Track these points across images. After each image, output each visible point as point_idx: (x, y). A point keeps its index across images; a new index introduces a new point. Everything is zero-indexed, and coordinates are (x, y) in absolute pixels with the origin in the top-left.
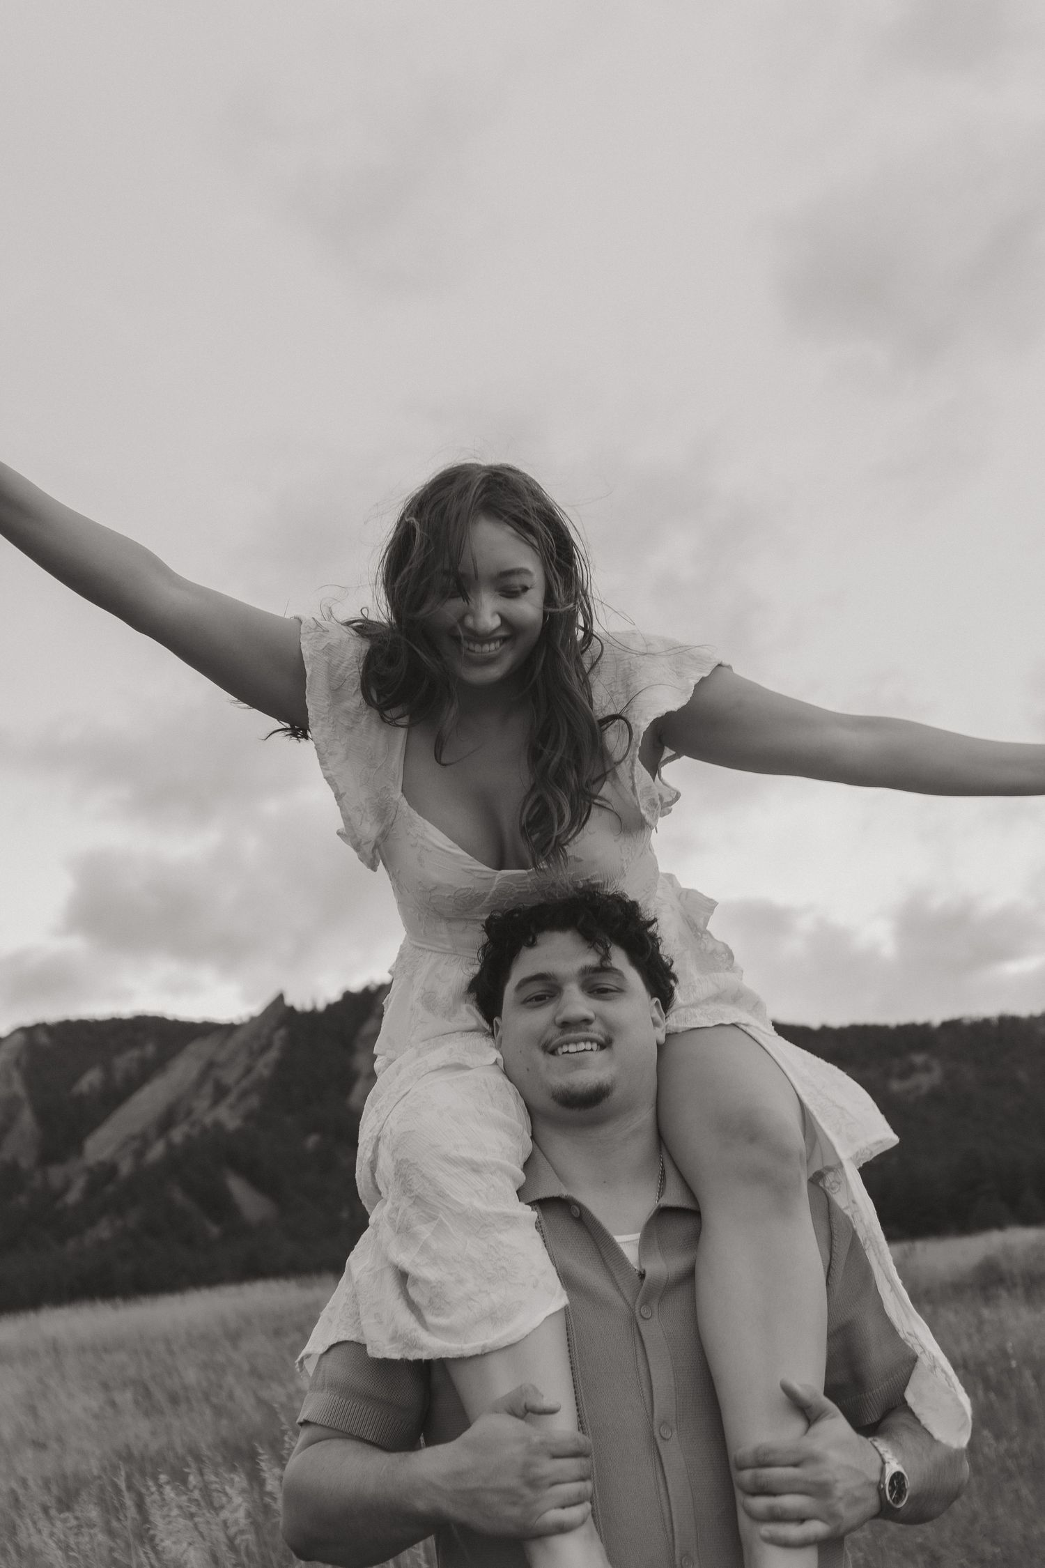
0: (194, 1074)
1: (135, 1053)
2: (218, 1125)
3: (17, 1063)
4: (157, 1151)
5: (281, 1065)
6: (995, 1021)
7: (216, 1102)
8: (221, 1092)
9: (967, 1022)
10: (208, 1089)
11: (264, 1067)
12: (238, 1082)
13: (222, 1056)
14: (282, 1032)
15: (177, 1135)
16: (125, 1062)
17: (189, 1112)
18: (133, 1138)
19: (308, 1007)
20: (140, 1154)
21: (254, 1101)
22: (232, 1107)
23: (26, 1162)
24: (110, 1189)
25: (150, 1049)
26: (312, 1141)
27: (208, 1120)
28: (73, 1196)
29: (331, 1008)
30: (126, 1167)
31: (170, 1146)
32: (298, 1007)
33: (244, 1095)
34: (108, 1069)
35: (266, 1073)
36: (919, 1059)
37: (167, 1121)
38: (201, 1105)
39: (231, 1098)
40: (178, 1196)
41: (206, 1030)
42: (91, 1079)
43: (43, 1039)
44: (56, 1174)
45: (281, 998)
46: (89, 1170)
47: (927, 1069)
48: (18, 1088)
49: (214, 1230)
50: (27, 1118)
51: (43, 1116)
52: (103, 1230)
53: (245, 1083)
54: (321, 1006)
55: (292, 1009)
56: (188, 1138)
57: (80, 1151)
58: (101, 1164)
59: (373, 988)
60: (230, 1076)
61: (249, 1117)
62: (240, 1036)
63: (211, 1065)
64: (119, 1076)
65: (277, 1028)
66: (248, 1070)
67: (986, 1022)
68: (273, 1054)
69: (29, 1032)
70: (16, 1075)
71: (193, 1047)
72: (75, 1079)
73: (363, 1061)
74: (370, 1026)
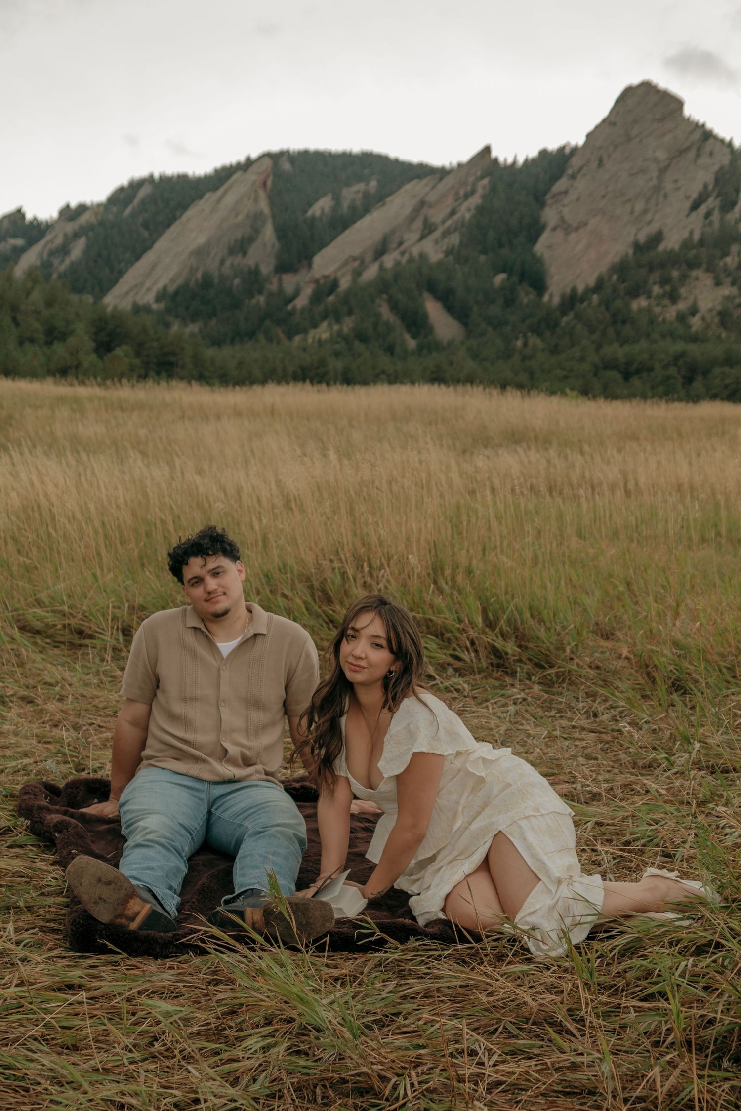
0: (407, 211)
1: (361, 186)
2: (423, 256)
3: (265, 184)
4: (371, 272)
5: (481, 210)
7: (422, 238)
8: (428, 229)
10: (418, 224)
11: (467, 211)
12: (443, 222)
13: (432, 198)
14: (485, 181)
15: (389, 260)
16: (352, 193)
17: (401, 244)
18: (354, 259)
19: (509, 160)
20: (357, 273)
21: (455, 239)
22: (436, 242)
23: (266, 269)
24: (331, 298)
25: (373, 184)
26: (500, 278)
27: (415, 251)
28: (301, 302)
30: (345, 284)
31: (382, 268)
32: (501, 160)
33: (447, 233)
34: (337, 199)
35: (468, 216)
37: (381, 251)
38: (411, 237)
39: (437, 234)
40: (385, 312)
41: (422, 171)
42: (322, 206)
43: (287, 166)
44: (289, 282)
45: (487, 150)
46: (317, 282)
48: (264, 206)
49: (412, 344)
50: (268, 232)
51: (282, 233)
52: (323, 332)
53: (449, 223)
54: (521, 160)
55: (496, 160)
56: (398, 263)
57: (310, 266)
58: (325, 277)
59: (567, 151)
60: (437, 215)
61: (448, 253)
62: (449, 181)
63: (422, 204)
64: (345, 204)
65: (482, 177)
66: (453, 213)
68: (476, 200)
69: (275, 158)
70: (262, 194)
71: (408, 186)
72: (310, 205)
73: (550, 215)
74: (561, 184)
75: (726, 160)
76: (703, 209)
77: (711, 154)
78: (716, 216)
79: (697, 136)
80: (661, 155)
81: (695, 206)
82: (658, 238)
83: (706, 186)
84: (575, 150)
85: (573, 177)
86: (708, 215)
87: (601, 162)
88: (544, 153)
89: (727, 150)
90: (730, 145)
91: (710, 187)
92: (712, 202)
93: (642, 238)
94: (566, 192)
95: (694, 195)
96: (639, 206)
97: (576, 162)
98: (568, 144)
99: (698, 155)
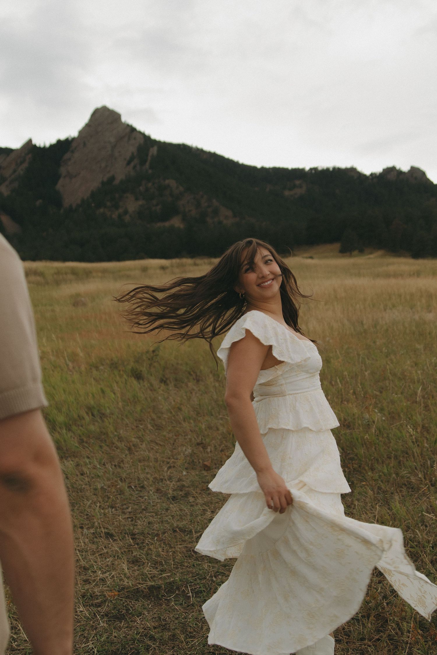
2: (1, 194)
5: (28, 170)
6: (331, 169)
7: (1, 184)
8: (3, 180)
9: (320, 169)
11: (21, 170)
12: (10, 176)
13: (5, 165)
14: (30, 156)
19: (42, 146)
21: (16, 185)
22: (7, 186)
26: (39, 202)
29: (52, 146)
32: (38, 145)
33: (12, 181)
35: (22, 173)
36: (298, 182)
39: (7, 183)
45: (30, 141)
47: (301, 187)
53: (13, 177)
54: (48, 145)
55: (35, 146)
59: (70, 139)
60: (7, 173)
61: (13, 191)
62: (12, 156)
65: (28, 154)
66: (15, 171)
67: (328, 170)
68: (25, 165)
73: (63, 170)
74: (67, 156)
75: (142, 141)
76: (132, 164)
77: (135, 139)
78: (138, 167)
79: (128, 130)
80: (112, 140)
81: (129, 163)
82: (112, 178)
83: (133, 153)
84: (74, 139)
85: (73, 152)
86: (135, 167)
87: (85, 144)
88: (59, 142)
89: (142, 136)
90: (143, 135)
91: (135, 154)
92: (136, 161)
93: (105, 179)
94: (70, 159)
95: (128, 158)
96: (103, 165)
97: (74, 145)
98: (70, 136)
99: (129, 139)
